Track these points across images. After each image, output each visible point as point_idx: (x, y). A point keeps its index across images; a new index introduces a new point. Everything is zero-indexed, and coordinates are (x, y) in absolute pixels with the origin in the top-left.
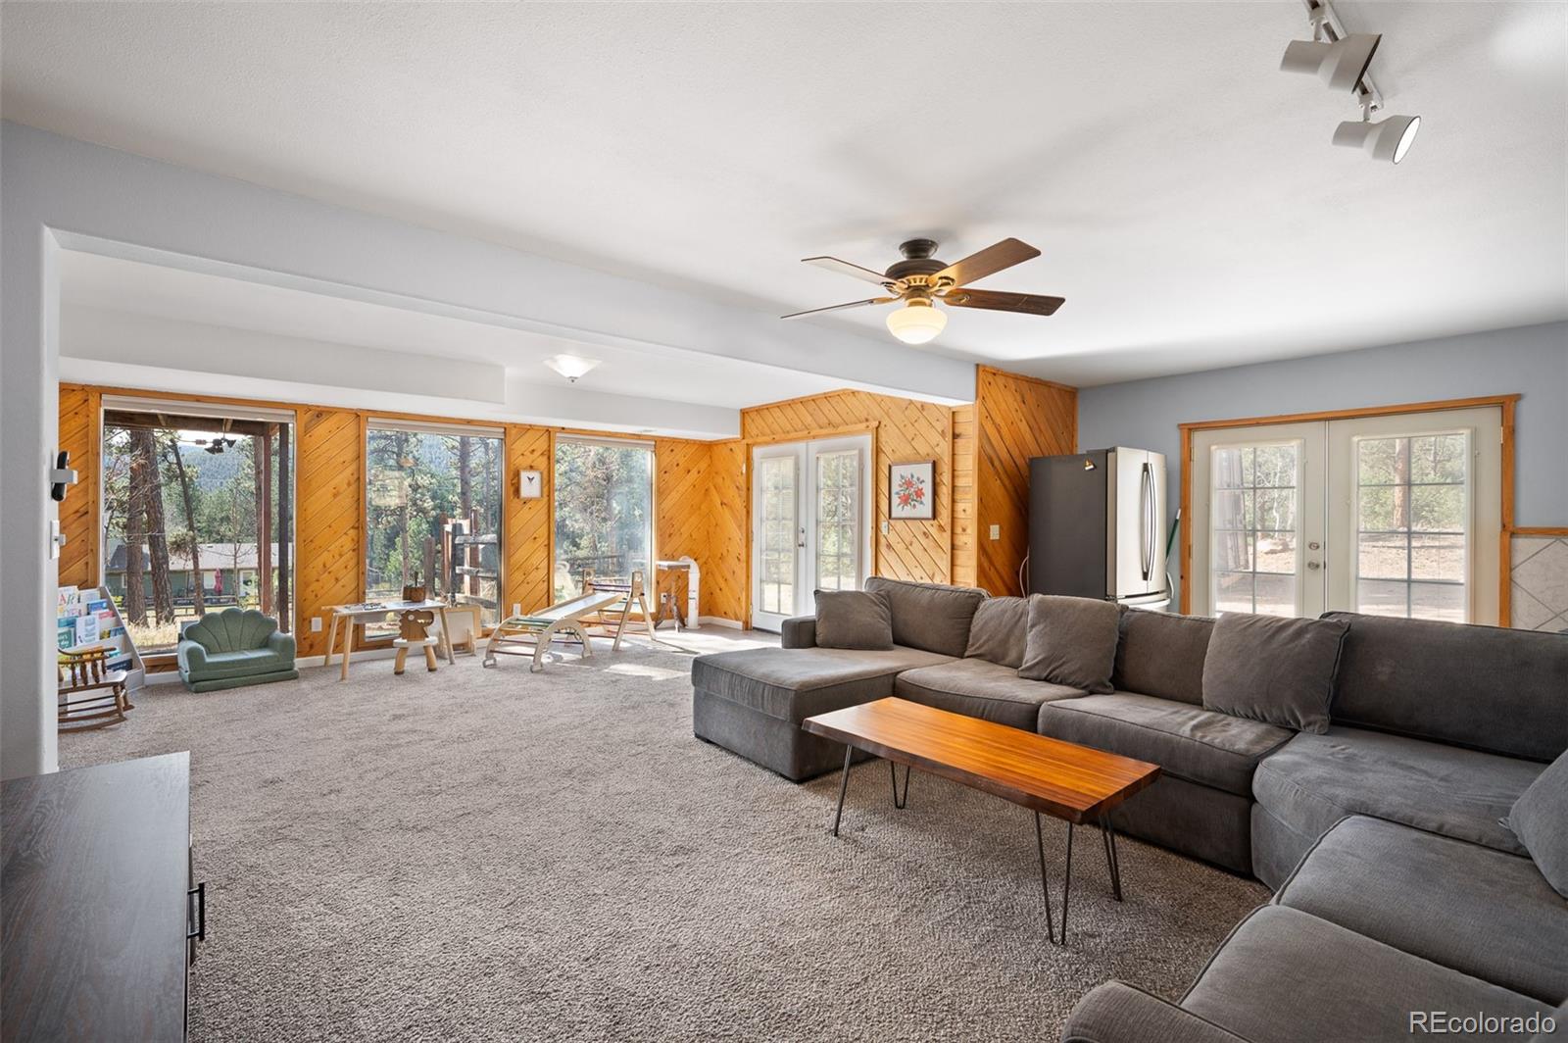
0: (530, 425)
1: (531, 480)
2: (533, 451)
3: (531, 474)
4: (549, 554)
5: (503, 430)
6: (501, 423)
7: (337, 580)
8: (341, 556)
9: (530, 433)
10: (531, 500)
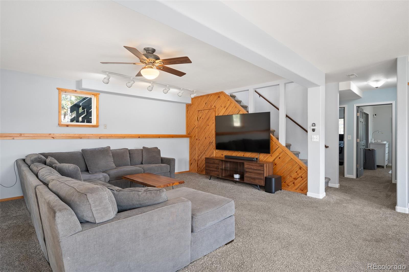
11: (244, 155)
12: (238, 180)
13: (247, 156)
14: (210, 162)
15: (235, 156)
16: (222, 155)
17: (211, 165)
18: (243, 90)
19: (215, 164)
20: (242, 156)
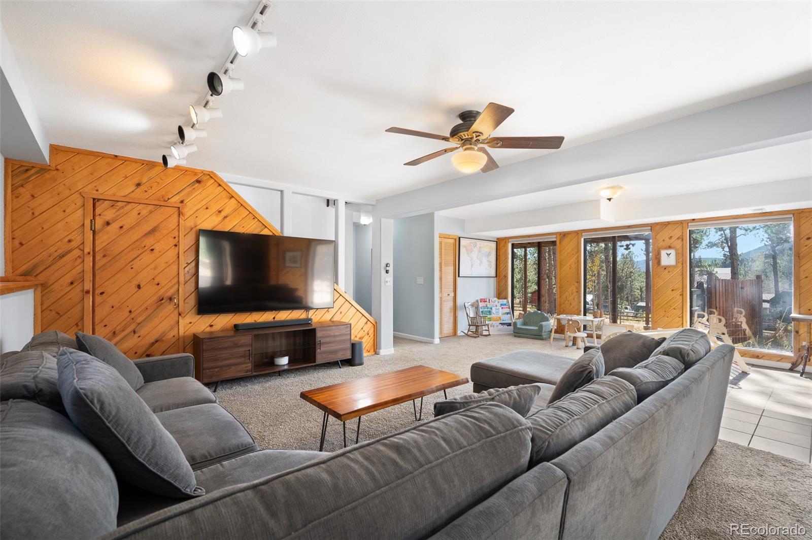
0: (668, 222)
1: (669, 255)
2: (671, 237)
3: (669, 251)
4: (683, 301)
5: (650, 228)
6: (648, 224)
7: (571, 304)
8: (572, 294)
9: (669, 226)
10: (670, 266)
11: (274, 318)
12: (286, 367)
13: (283, 319)
14: (220, 347)
15: (253, 321)
16: (211, 326)
17: (223, 352)
18: (260, 185)
19: (239, 347)
20: (270, 320)
